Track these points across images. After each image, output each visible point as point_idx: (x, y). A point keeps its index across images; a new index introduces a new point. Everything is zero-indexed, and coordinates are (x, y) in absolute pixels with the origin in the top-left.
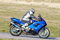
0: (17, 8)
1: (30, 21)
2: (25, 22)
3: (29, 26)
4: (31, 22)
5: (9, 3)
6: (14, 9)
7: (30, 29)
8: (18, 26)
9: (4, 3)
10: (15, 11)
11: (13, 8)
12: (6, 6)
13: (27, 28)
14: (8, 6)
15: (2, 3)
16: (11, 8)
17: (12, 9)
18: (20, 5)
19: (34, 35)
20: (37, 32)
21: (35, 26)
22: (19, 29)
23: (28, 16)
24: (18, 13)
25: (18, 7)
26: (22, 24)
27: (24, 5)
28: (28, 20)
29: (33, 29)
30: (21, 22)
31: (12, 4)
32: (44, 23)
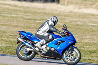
0: (81, 19)
1: (49, 36)
2: (41, 37)
3: (47, 44)
4: (51, 37)
5: (68, 11)
6: (76, 21)
7: (48, 48)
8: (29, 44)
9: (60, 11)
10: (78, 25)
11: (74, 19)
12: (63, 17)
13: (44, 47)
14: (66, 17)
15: (56, 12)
16: (72, 19)
17: (73, 21)
18: (85, 16)
19: (55, 59)
20: (61, 54)
21: (57, 45)
22: (31, 48)
23: (46, 27)
24: (81, 27)
25: (83, 18)
26: (36, 42)
27: (93, 15)
28: (46, 34)
29: (53, 50)
30: (34, 38)
31: (74, 13)
32: (72, 39)
